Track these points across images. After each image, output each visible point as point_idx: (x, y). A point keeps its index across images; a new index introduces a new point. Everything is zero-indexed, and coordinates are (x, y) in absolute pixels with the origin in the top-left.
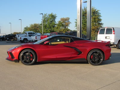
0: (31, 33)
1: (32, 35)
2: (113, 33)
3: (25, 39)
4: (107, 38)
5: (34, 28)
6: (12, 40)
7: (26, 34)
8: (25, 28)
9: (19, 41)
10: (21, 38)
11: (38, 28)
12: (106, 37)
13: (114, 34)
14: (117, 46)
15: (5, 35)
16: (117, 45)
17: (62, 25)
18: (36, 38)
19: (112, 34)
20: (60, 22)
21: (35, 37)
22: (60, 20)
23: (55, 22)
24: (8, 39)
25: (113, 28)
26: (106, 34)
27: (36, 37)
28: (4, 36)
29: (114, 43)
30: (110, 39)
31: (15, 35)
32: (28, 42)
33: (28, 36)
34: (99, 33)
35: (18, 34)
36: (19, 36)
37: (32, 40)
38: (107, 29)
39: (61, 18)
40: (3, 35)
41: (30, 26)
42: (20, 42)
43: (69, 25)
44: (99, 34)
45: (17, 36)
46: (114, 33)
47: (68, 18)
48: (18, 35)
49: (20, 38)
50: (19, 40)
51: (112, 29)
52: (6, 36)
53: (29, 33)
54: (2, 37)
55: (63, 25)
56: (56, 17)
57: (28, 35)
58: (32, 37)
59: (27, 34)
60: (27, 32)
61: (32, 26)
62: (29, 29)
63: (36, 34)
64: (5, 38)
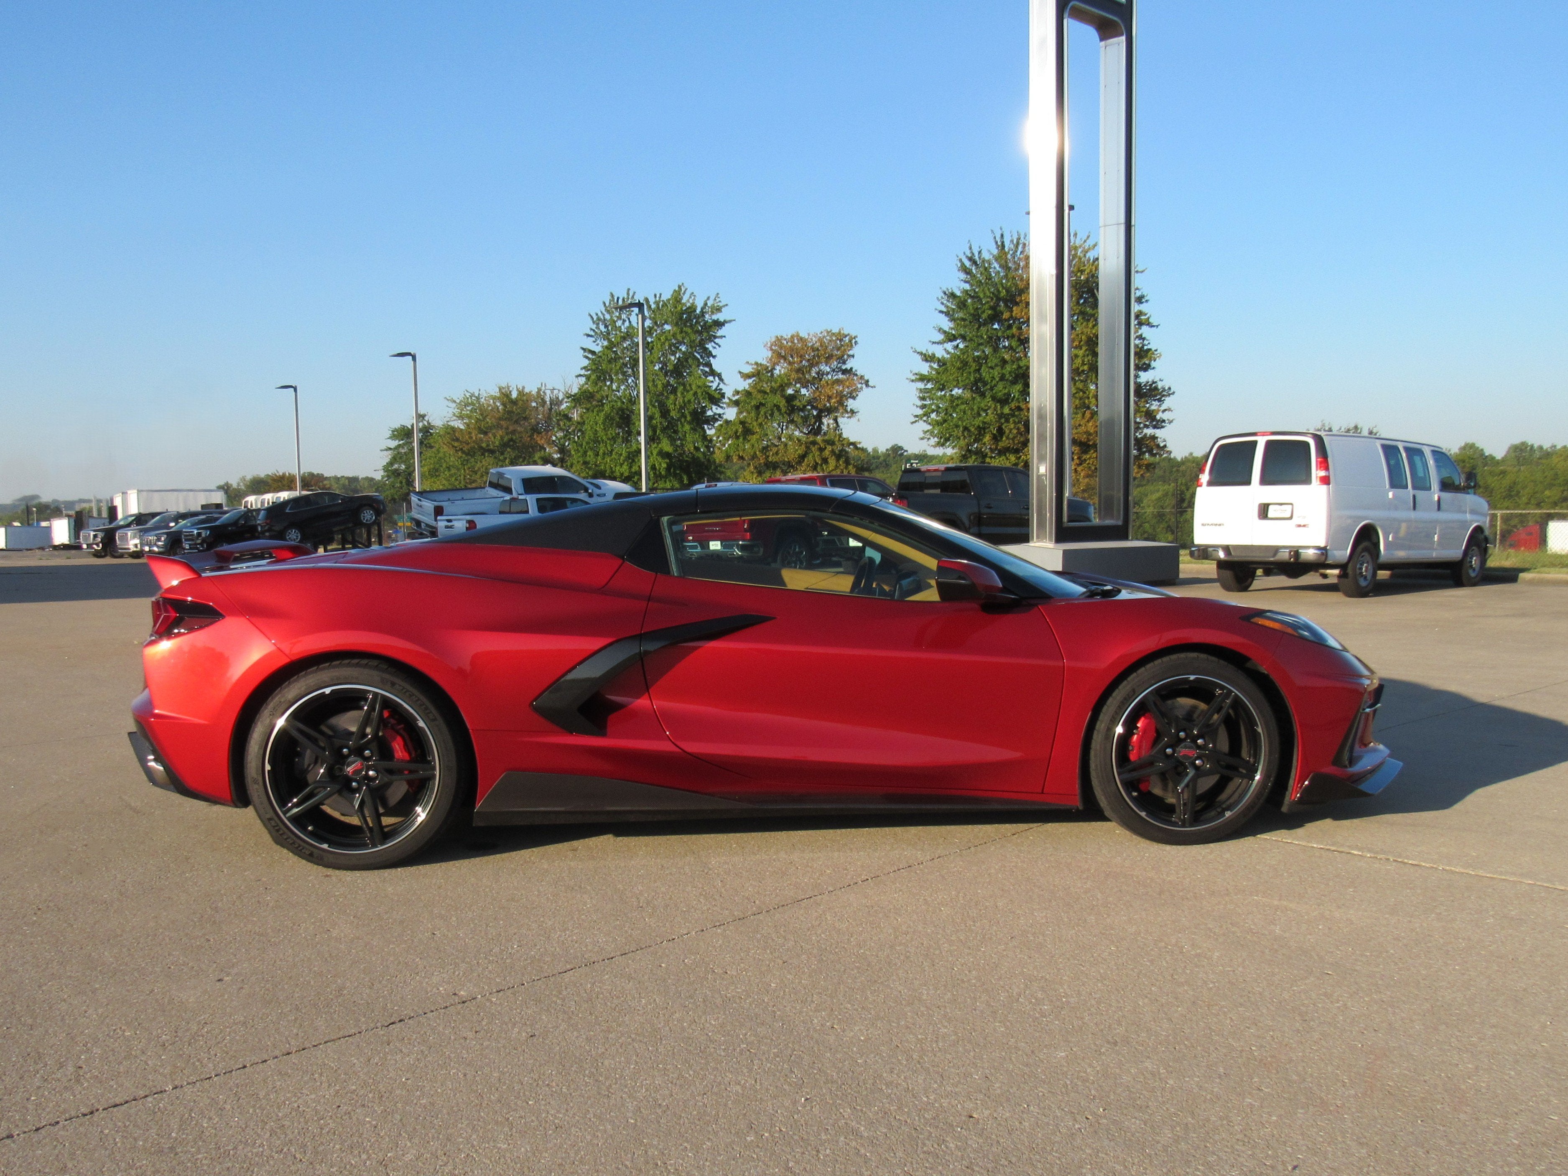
2: (1316, 473)
4: (1271, 514)
5: (501, 435)
8: (404, 434)
12: (1263, 511)
13: (1325, 481)
14: (1343, 576)
16: (1343, 567)
17: (790, 399)
19: (1307, 480)
20: (759, 373)
22: (763, 356)
23: (713, 373)
25: (1319, 440)
26: (1264, 481)
29: (1324, 550)
30: (1296, 520)
34: (1205, 478)
38: (1269, 444)
39: (770, 338)
43: (851, 404)
44: (1210, 483)
46: (1323, 473)
47: (841, 337)
51: (1306, 445)
52: (278, 510)
55: (792, 406)
56: (719, 324)
60: (508, 477)
61: (484, 418)
62: (457, 440)
63: (590, 491)
64: (270, 530)
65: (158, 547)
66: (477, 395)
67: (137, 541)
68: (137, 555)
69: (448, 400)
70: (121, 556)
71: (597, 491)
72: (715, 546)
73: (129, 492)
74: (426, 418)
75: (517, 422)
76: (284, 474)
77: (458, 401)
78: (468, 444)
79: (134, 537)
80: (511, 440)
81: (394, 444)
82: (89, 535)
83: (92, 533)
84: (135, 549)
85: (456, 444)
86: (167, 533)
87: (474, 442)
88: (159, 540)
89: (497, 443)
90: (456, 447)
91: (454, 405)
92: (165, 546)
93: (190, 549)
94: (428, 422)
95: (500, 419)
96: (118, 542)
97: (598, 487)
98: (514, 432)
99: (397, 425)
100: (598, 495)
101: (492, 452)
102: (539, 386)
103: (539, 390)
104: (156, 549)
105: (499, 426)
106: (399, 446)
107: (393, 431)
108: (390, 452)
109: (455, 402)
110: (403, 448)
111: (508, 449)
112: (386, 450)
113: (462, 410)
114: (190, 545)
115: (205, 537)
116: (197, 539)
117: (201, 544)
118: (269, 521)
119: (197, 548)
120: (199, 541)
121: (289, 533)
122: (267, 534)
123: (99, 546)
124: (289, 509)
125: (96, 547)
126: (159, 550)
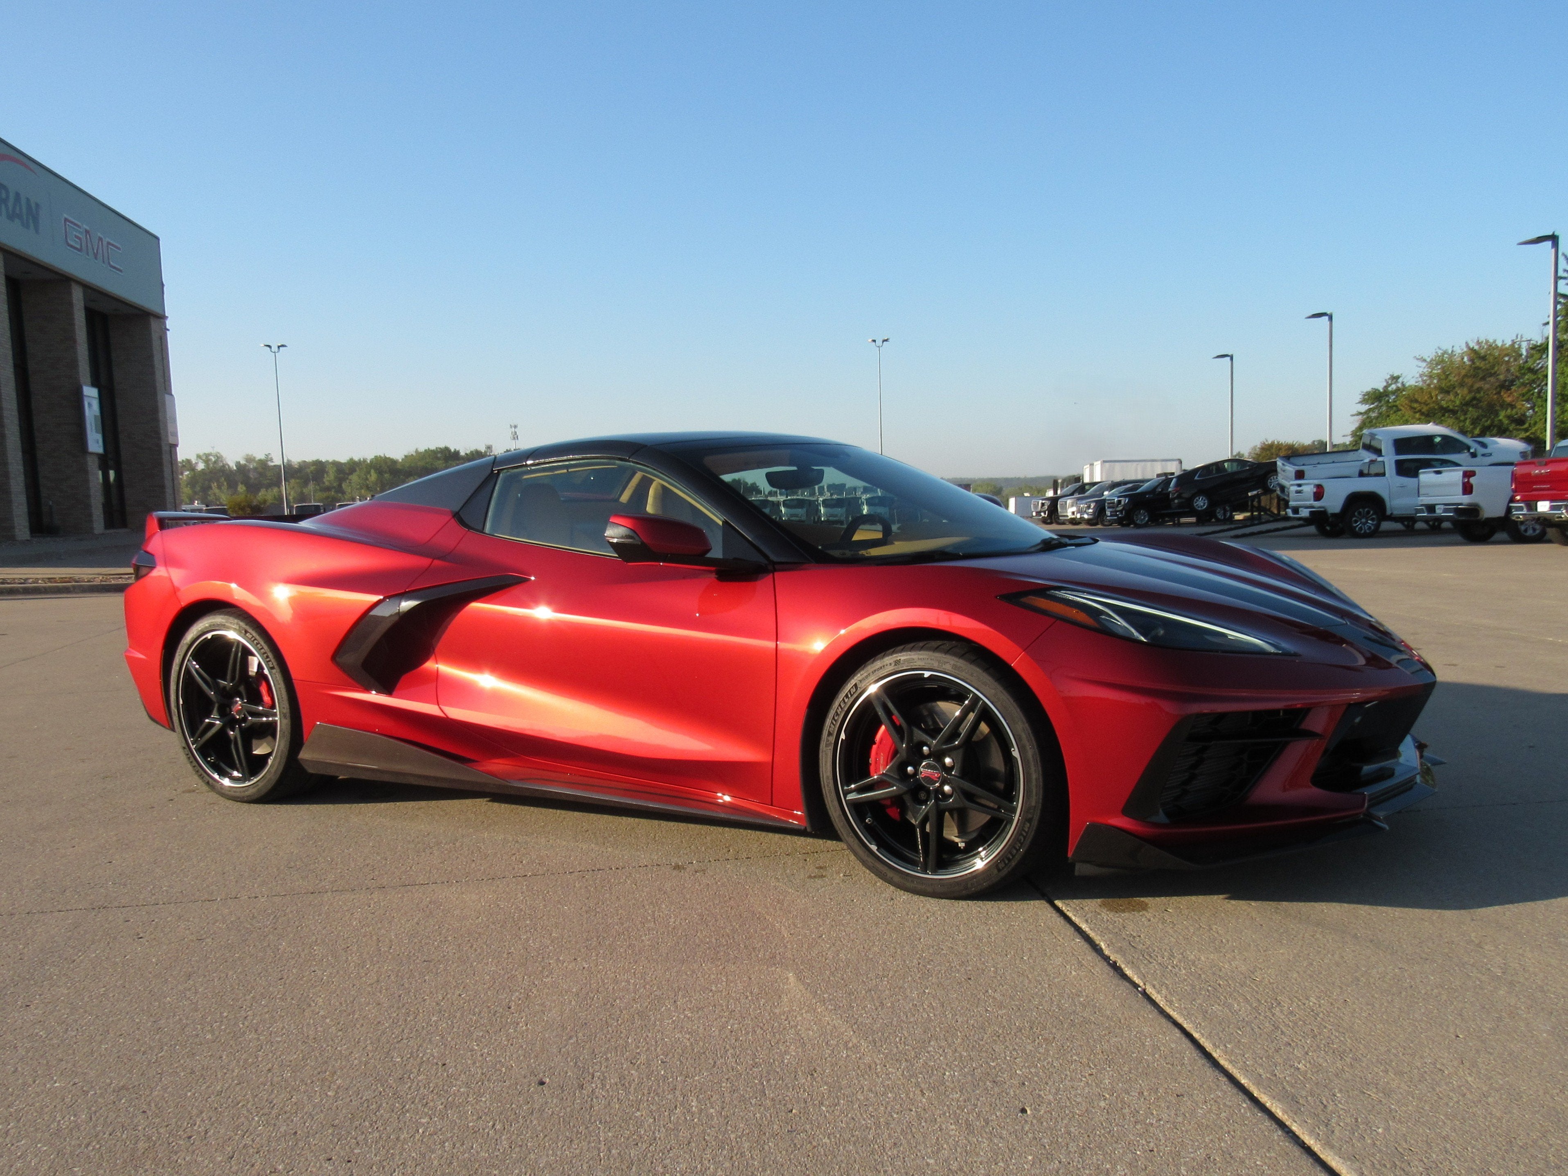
0: (1425, 443)
1: (1427, 464)
3: (1356, 500)
5: (1463, 392)
6: (1239, 517)
7: (1367, 456)
8: (1375, 397)
9: (1307, 521)
10: (1319, 494)
11: (1506, 386)
15: (1173, 468)
18: (1467, 489)
21: (1453, 477)
24: (1201, 503)
27: (1468, 475)
28: (1166, 478)
31: (1272, 469)
32: (1386, 526)
33: (1390, 469)
35: (1293, 453)
36: (1300, 475)
37: (1431, 508)
40: (1159, 469)
41: (1423, 368)
42: (1312, 529)
45: (1286, 472)
48: (1291, 469)
49: (1309, 489)
50: (1305, 513)
52: (1187, 477)
53: (1402, 445)
54: (1153, 491)
57: (1389, 458)
58: (1426, 477)
59: (1378, 452)
60: (1380, 438)
61: (1447, 376)
62: (1416, 401)
63: (1472, 451)
64: (1179, 497)
65: (1088, 514)
66: (1450, 352)
67: (1074, 509)
68: (1073, 522)
69: (1418, 359)
70: (1063, 523)
71: (1481, 450)
72: (1543, 507)
73: (1095, 463)
74: (1400, 380)
75: (1483, 379)
76: (1273, 443)
77: (1428, 360)
78: (1427, 405)
79: (1072, 506)
80: (1474, 398)
81: (1364, 408)
82: (1038, 503)
83: (1040, 502)
84: (1073, 517)
85: (1415, 405)
86: (1096, 502)
87: (1434, 402)
88: (1089, 507)
89: (1458, 403)
90: (1415, 409)
91: (1424, 364)
92: (1094, 513)
93: (1111, 516)
94: (1403, 384)
95: (1465, 376)
96: (1059, 510)
97: (1484, 445)
98: (1479, 390)
99: (1368, 388)
100: (1483, 455)
101: (1453, 412)
102: (1514, 338)
103: (1514, 343)
104: (1086, 516)
105: (1462, 385)
106: (1369, 410)
107: (1364, 395)
108: (1360, 417)
109: (1425, 361)
110: (1374, 412)
111: (1470, 409)
112: (1357, 415)
113: (1433, 369)
114: (1111, 512)
115: (1125, 504)
116: (1117, 506)
117: (1121, 511)
118: (1178, 489)
119: (1116, 515)
120: (1120, 508)
121: (1197, 500)
122: (1176, 501)
123: (1045, 514)
124: (1199, 477)
125: (1042, 514)
126: (1091, 517)
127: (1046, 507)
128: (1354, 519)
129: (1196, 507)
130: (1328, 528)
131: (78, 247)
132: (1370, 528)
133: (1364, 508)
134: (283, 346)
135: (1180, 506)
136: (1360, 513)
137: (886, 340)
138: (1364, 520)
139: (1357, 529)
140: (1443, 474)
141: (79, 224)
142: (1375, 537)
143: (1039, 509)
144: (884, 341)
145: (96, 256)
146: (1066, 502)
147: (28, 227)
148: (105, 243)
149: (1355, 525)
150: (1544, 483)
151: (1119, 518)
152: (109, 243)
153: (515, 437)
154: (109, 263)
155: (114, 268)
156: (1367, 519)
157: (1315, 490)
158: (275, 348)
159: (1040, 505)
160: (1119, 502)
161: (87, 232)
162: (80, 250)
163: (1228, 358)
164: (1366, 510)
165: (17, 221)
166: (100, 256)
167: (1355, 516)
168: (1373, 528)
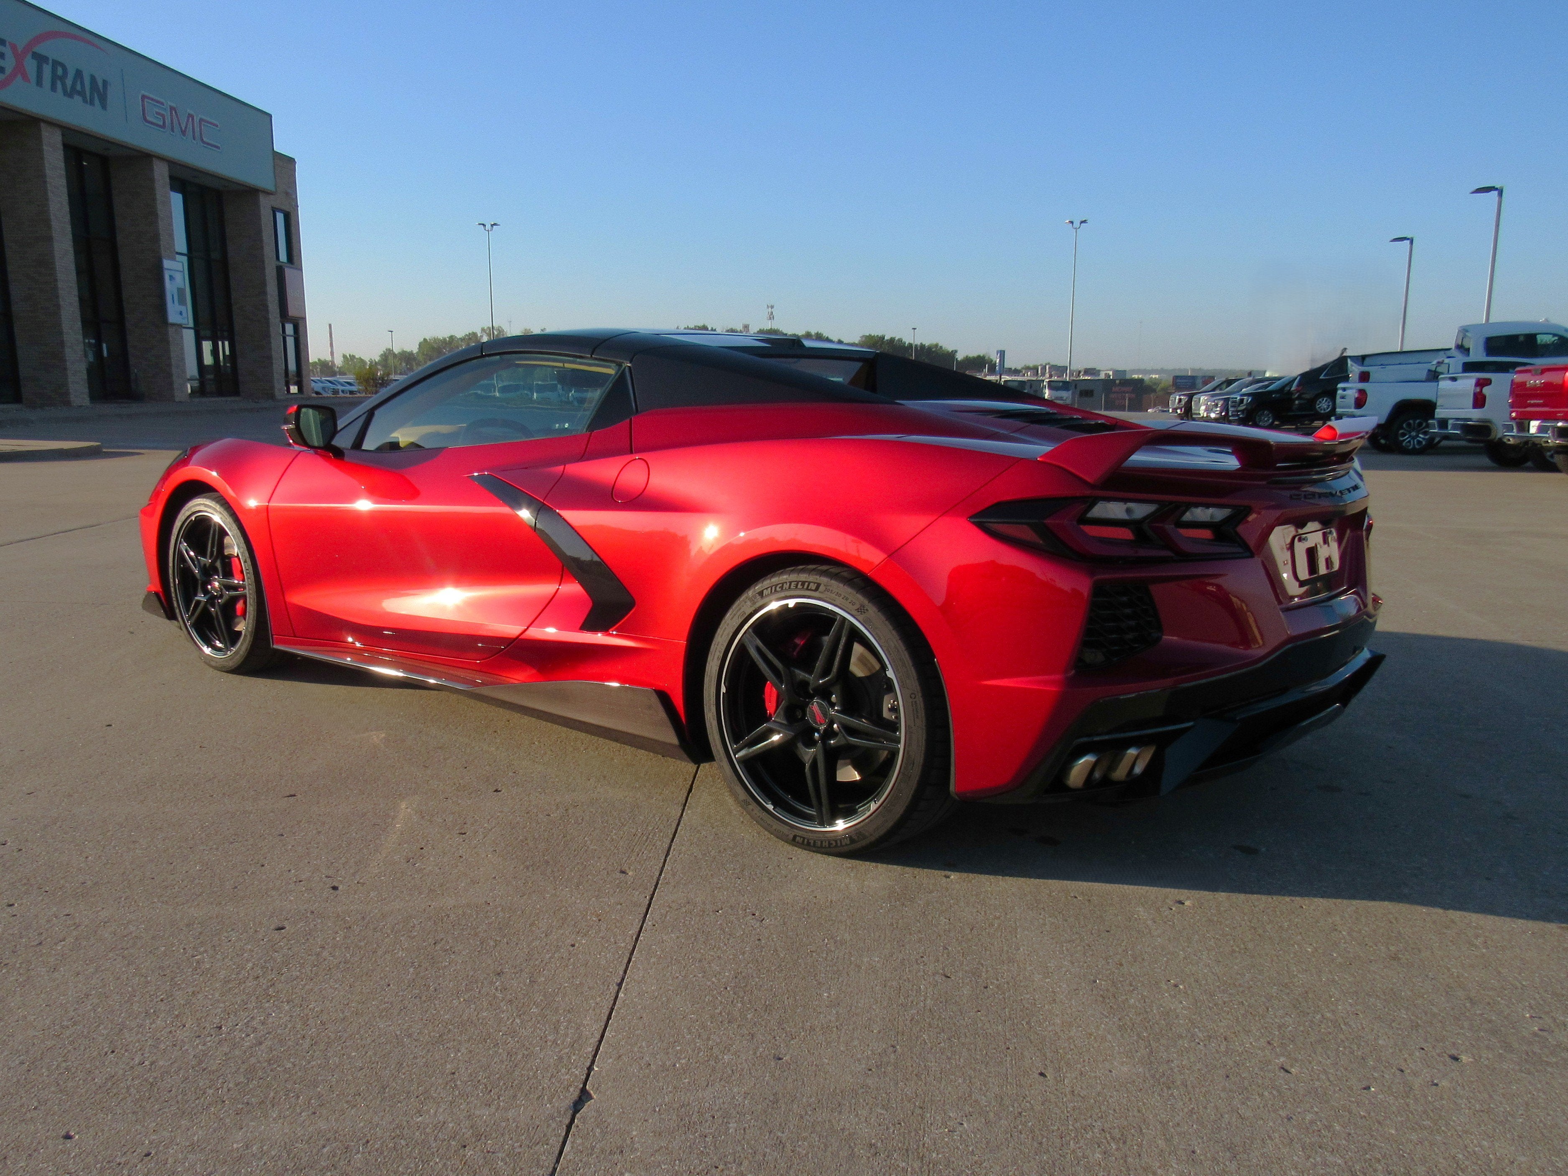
3: (1406, 410)
10: (1360, 400)
18: (1479, 401)
21: (1466, 385)
24: (1324, 405)
27: (1481, 383)
37: (1443, 423)
49: (1351, 394)
52: (1311, 376)
60: (1470, 335)
64: (1299, 398)
67: (1206, 407)
72: (1534, 427)
79: (1204, 404)
115: (1247, 404)
116: (1239, 406)
117: (1242, 411)
118: (1300, 388)
119: (1238, 415)
120: (1242, 407)
121: (1320, 402)
122: (1297, 402)
123: (1181, 411)
124: (1324, 376)
125: (1179, 411)
126: (1217, 416)
127: (1183, 403)
128: (1401, 431)
129: (1319, 410)
130: (1383, 441)
131: (161, 123)
132: (1419, 442)
133: (1415, 419)
134: (495, 224)
135: (1301, 407)
136: (1409, 425)
137: (1084, 222)
138: (1414, 434)
139: (1404, 444)
140: (1459, 382)
141: (162, 100)
142: (1429, 454)
143: (1176, 405)
144: (1082, 222)
145: (184, 132)
146: (1200, 399)
147: (92, 103)
148: (196, 120)
149: (1401, 439)
150: (1536, 397)
151: (1240, 418)
152: (201, 120)
153: (771, 317)
154: (202, 140)
155: (208, 144)
156: (1418, 433)
157: (1357, 395)
158: (488, 227)
159: (1177, 401)
160: (1242, 401)
161: (172, 108)
162: (163, 126)
163: (1408, 242)
164: (1418, 421)
165: (78, 99)
166: (189, 132)
167: (1402, 428)
168: (1424, 443)
